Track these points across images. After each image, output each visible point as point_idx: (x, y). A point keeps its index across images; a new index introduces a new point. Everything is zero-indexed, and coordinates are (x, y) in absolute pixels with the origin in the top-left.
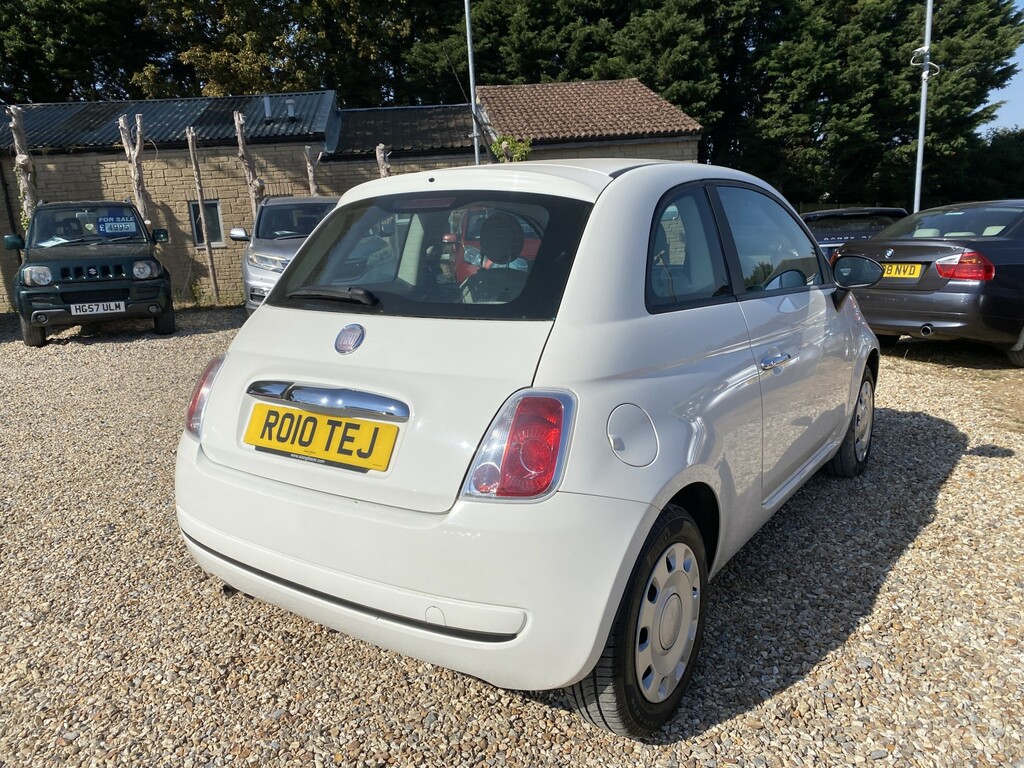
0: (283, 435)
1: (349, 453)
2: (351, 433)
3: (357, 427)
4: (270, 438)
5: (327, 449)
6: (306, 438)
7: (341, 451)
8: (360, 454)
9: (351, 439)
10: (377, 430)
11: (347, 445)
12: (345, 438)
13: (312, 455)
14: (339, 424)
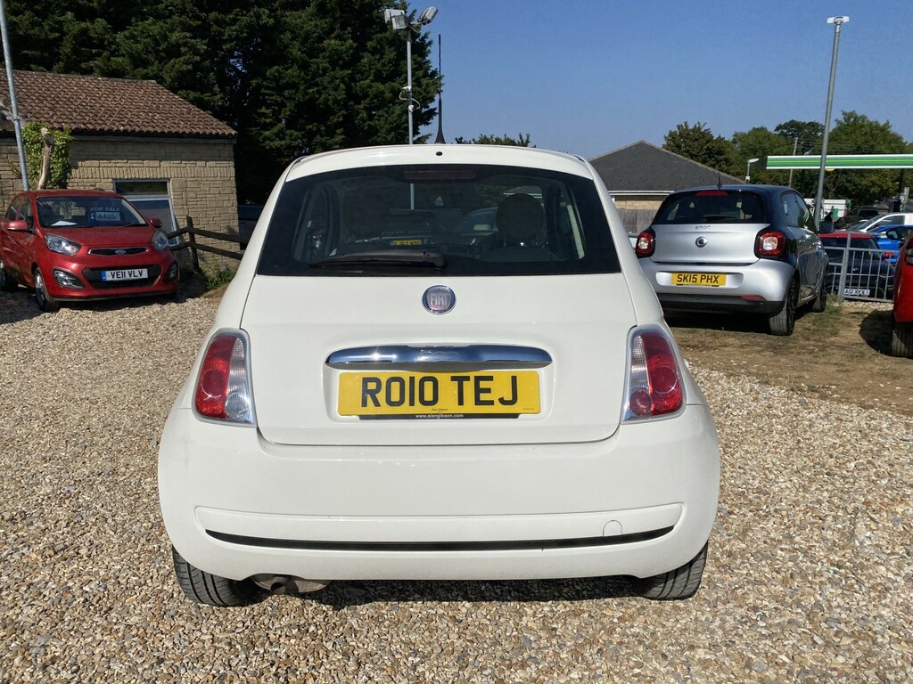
0: (395, 397)
1: (491, 403)
2: (483, 384)
3: (490, 378)
4: (377, 404)
5: (461, 402)
6: (429, 396)
7: (478, 402)
8: (502, 401)
9: (488, 391)
10: (514, 379)
11: (483, 397)
12: (478, 391)
13: (444, 412)
14: (467, 378)
